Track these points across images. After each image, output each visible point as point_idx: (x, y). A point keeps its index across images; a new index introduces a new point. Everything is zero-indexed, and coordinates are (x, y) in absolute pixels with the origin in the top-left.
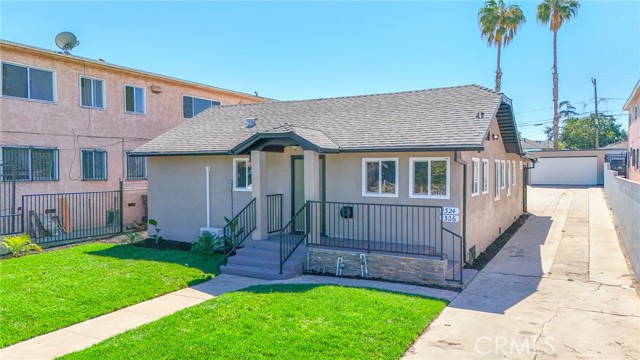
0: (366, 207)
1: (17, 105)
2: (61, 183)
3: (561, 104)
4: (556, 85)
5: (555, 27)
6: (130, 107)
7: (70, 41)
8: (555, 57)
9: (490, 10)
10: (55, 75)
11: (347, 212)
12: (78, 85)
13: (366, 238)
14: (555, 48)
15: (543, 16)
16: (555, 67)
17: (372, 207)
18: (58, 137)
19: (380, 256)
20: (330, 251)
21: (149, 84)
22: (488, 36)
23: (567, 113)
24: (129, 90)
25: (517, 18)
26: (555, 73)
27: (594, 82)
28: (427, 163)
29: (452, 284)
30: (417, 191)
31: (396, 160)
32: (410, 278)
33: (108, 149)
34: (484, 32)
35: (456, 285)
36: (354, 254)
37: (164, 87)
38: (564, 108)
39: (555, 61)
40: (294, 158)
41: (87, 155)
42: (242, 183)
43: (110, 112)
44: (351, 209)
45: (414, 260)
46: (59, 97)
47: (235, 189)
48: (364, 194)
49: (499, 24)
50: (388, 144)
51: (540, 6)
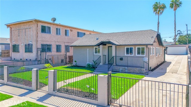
0: (127, 57)
1: (44, 35)
2: (52, 53)
3: (178, 31)
4: (175, 26)
5: (175, 10)
6: (66, 35)
7: (54, 20)
8: (175, 18)
9: (156, 5)
10: (51, 28)
11: (121, 59)
12: (55, 30)
13: (127, 65)
14: (175, 16)
15: (172, 6)
16: (175, 21)
17: (128, 57)
18: (52, 42)
19: (130, 68)
20: (119, 67)
21: (70, 29)
22: (155, 12)
23: (180, 34)
24: (66, 31)
25: (164, 7)
26: (175, 23)
27: (187, 25)
28: (140, 48)
29: (146, 74)
30: (138, 54)
31: (133, 47)
32: (137, 72)
33: (61, 45)
34: (154, 11)
35: (147, 74)
36: (124, 67)
37: (73, 30)
38: (179, 32)
39: (175, 20)
40: (108, 47)
41: (57, 46)
42: (96, 53)
43: (62, 36)
44: (122, 58)
45: (138, 69)
46: (52, 33)
47: (94, 54)
48: (126, 55)
49: (158, 9)
50: (132, 44)
51: (171, 4)
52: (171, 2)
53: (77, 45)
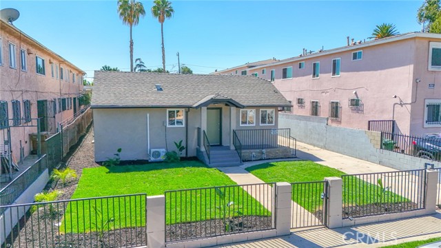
0: (262, 131)
3: (137, 60)
5: (162, 21)
7: (13, 15)
8: (163, 38)
14: (162, 33)
16: (163, 44)
18: (6, 93)
21: (27, 47)
22: (123, 17)
23: (140, 66)
25: (141, 10)
26: (163, 48)
28: (266, 111)
31: (255, 110)
33: (19, 100)
34: (121, 14)
37: (31, 49)
39: (163, 41)
41: (13, 105)
47: (168, 126)
51: (154, 7)
52: (155, 4)
53: (121, 105)
